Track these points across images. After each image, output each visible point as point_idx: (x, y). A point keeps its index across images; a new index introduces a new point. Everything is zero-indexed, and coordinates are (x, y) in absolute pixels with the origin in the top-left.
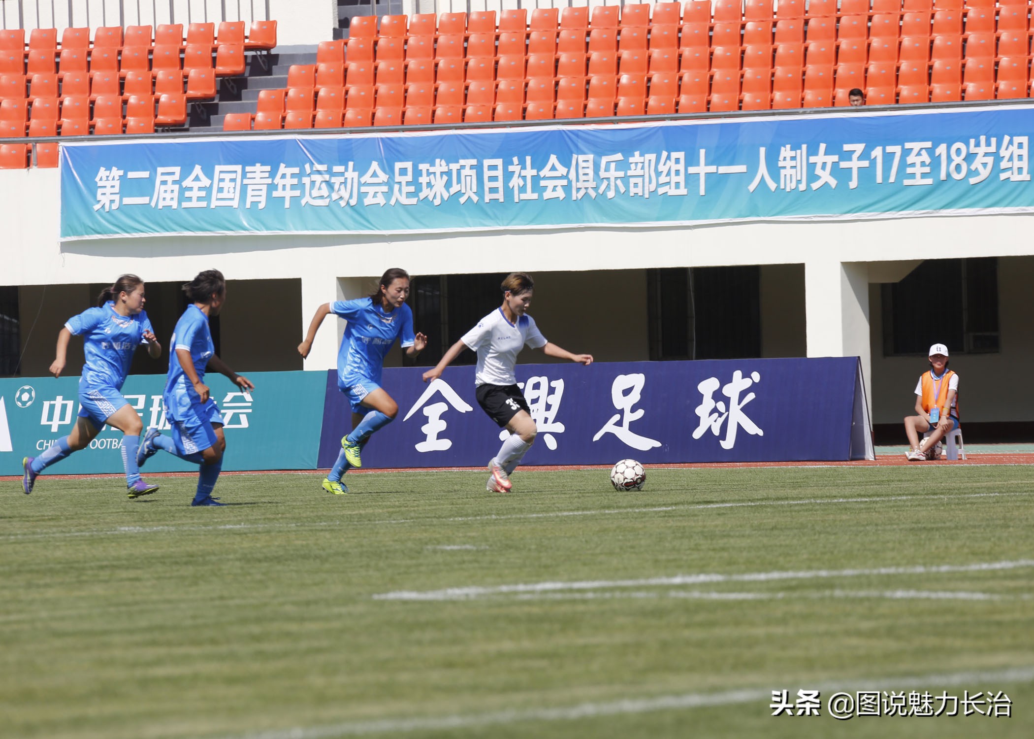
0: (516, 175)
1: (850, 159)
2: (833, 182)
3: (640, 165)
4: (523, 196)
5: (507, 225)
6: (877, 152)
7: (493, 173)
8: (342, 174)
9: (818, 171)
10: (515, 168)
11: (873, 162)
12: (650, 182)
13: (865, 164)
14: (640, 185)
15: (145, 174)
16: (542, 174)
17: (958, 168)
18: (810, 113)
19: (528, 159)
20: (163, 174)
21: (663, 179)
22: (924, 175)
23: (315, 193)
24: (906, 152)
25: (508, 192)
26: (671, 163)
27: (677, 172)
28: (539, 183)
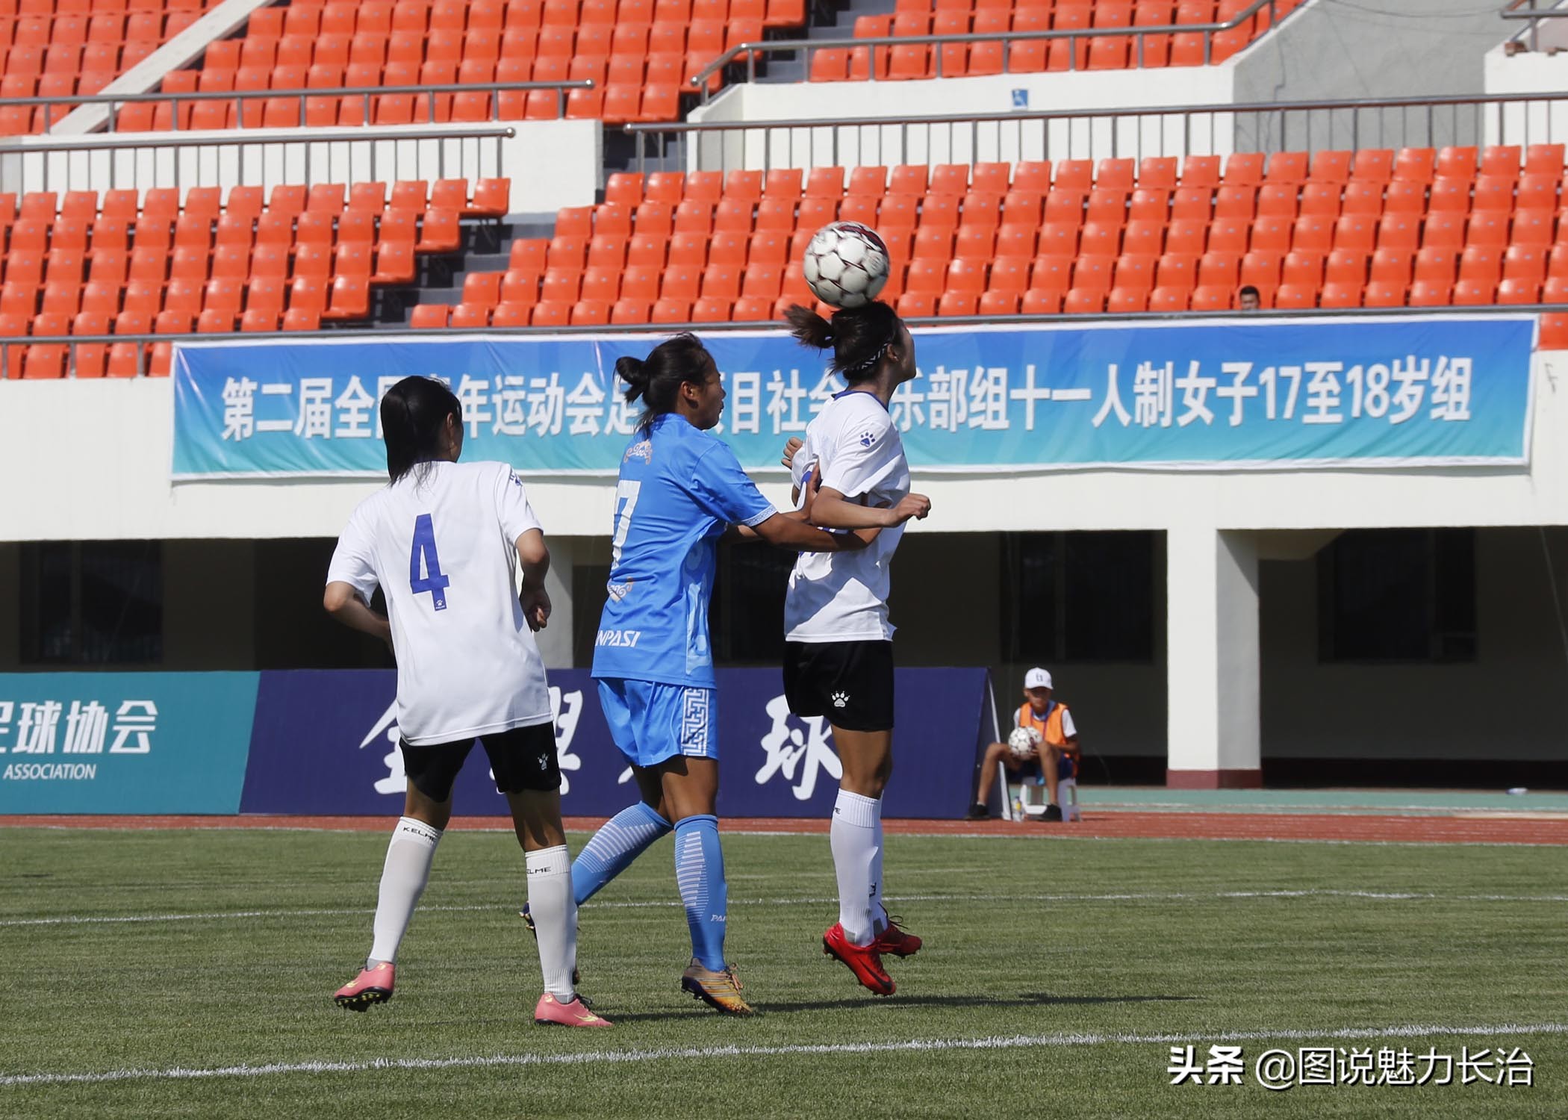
0: (777, 396)
1: (1231, 384)
2: (1208, 416)
3: (945, 386)
4: (787, 426)
5: (763, 464)
6: (1268, 376)
7: (745, 393)
8: (542, 390)
9: (1188, 400)
10: (776, 386)
11: (1262, 389)
12: (958, 409)
13: (1252, 391)
14: (945, 413)
15: (284, 389)
16: (813, 395)
17: (1377, 401)
18: (1178, 318)
19: (795, 374)
20: (309, 388)
21: (976, 406)
22: (1331, 410)
23: (509, 417)
24: (1307, 377)
25: (766, 419)
26: (988, 384)
27: (996, 397)
28: (808, 408)
